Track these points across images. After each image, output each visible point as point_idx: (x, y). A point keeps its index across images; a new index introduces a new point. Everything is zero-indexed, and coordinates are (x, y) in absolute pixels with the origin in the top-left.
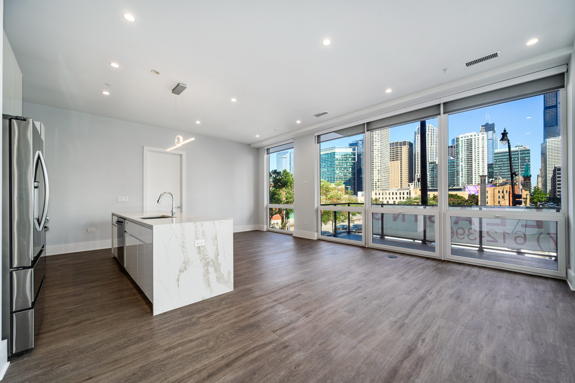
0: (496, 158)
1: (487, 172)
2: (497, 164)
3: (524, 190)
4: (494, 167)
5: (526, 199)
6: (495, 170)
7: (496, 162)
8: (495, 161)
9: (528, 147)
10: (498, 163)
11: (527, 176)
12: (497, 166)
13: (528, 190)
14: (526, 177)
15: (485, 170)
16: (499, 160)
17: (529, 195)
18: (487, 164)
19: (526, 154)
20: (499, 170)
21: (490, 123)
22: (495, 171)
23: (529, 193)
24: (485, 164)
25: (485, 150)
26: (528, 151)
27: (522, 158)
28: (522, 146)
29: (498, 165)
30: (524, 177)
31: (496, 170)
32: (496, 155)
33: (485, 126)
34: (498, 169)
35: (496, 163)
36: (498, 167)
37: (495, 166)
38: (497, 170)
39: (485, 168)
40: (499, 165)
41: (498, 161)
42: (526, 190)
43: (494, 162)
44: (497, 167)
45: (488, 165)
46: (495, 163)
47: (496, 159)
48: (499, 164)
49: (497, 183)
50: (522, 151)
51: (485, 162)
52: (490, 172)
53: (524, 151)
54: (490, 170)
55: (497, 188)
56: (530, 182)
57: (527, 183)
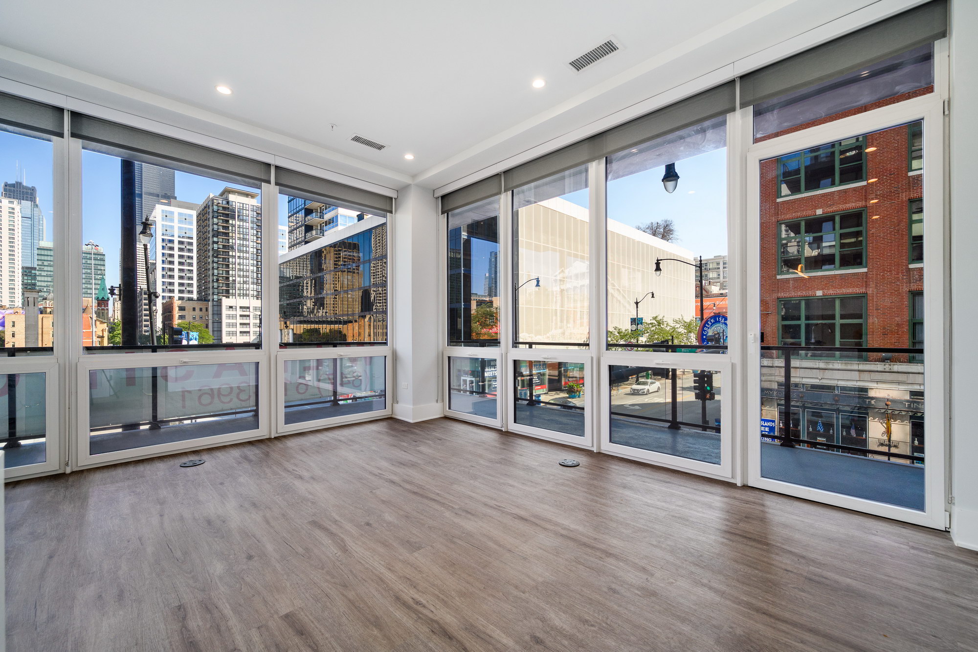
0: (43, 258)
1: (20, 283)
2: (44, 271)
3: (99, 323)
4: (38, 276)
5: (103, 337)
6: (38, 281)
7: (41, 265)
8: (40, 263)
9: (102, 250)
10: (46, 268)
11: (103, 298)
12: (44, 273)
13: (105, 322)
14: (101, 300)
15: (16, 279)
16: (49, 262)
17: (107, 330)
18: (20, 267)
19: (98, 260)
20: (48, 281)
21: (25, 184)
22: (38, 284)
23: (107, 328)
24: (16, 266)
25: (16, 237)
26: (102, 257)
29: (46, 273)
30: (97, 299)
31: (41, 281)
32: (43, 252)
33: (13, 185)
34: (46, 279)
35: (42, 267)
36: (47, 276)
37: (40, 272)
38: (44, 281)
39: (16, 274)
40: (49, 273)
41: (46, 263)
42: (102, 323)
43: (38, 265)
44: (44, 276)
45: (23, 268)
46: (40, 267)
47: (41, 260)
48: (47, 271)
49: (48, 306)
51: (16, 262)
52: (25, 284)
53: (99, 255)
54: (27, 280)
55: (49, 318)
56: (107, 309)
57: (103, 311)
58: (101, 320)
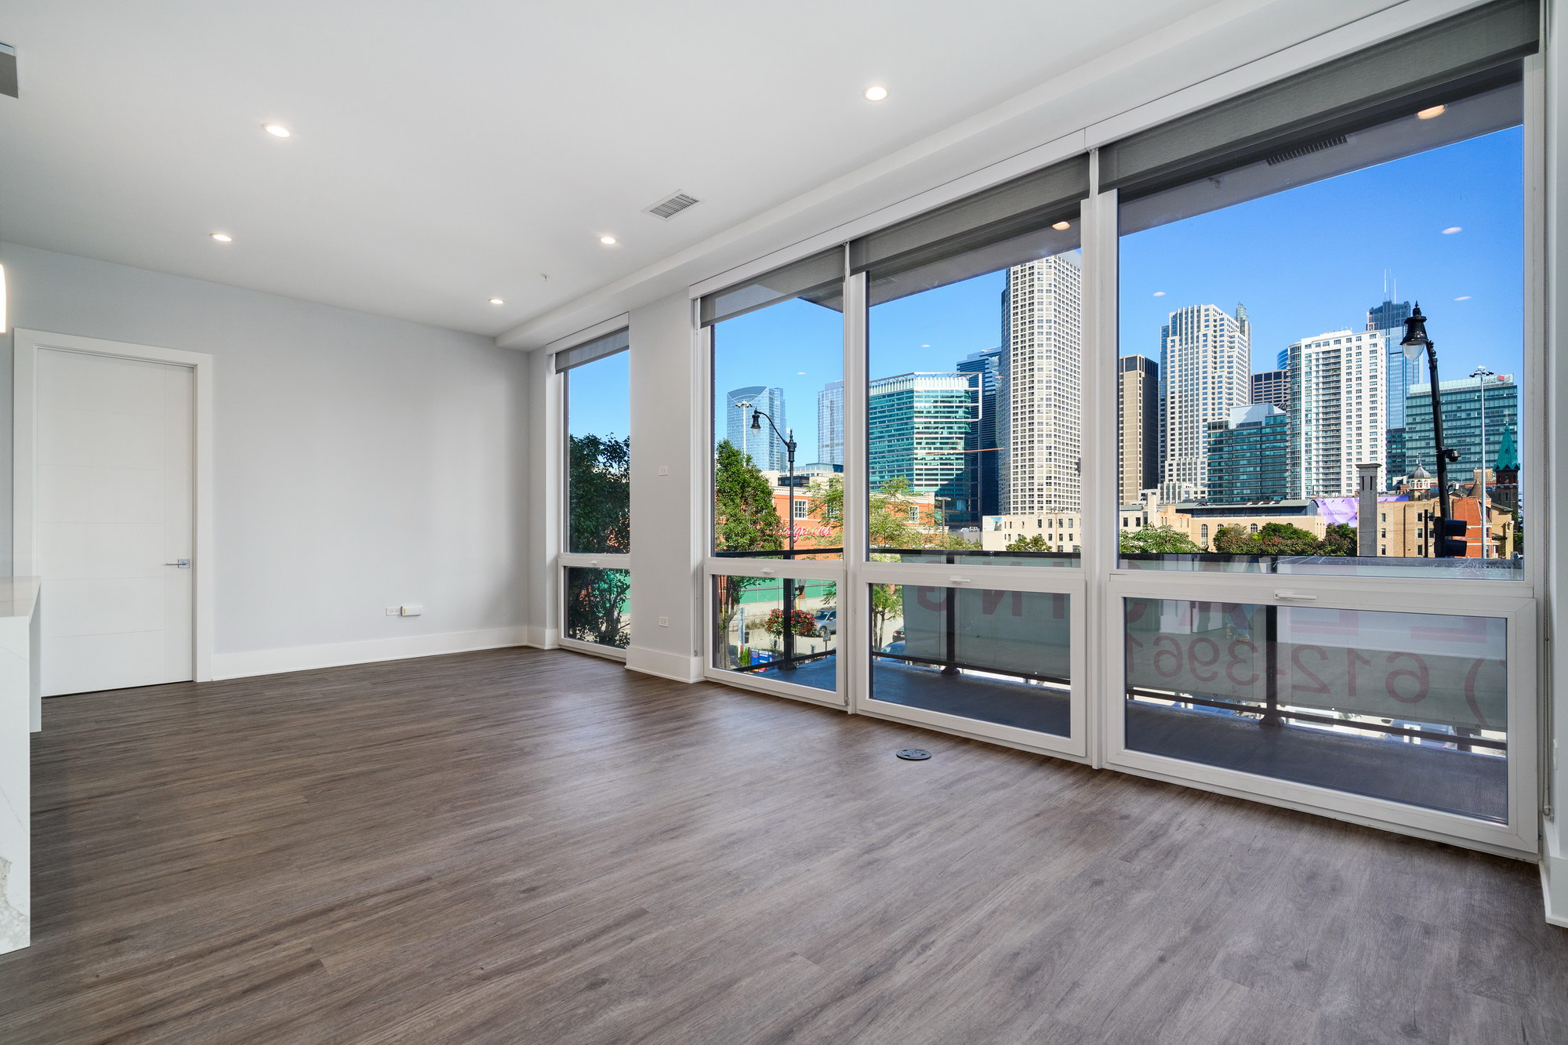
0: (1414, 411)
1: (1385, 454)
2: (1417, 432)
3: (1498, 512)
4: (1408, 440)
5: (1503, 539)
6: (1408, 449)
7: (1411, 424)
8: (1410, 420)
9: (1512, 378)
10: (1418, 428)
11: (1507, 467)
12: (1416, 436)
13: (1509, 512)
14: (1503, 471)
15: (1379, 449)
16: (1423, 417)
17: (1512, 526)
18: (1385, 430)
19: (1504, 398)
20: (1420, 448)
21: (1395, 302)
22: (1409, 453)
23: (1513, 522)
24: (1379, 430)
25: (1378, 386)
26: (1511, 391)
27: (1492, 413)
28: (1492, 373)
29: (1419, 434)
30: (1497, 470)
31: (1412, 449)
32: (1414, 402)
33: (1380, 310)
34: (1419, 444)
35: (1414, 426)
36: (1420, 439)
37: (1410, 435)
38: (1416, 448)
39: (1379, 443)
40: (1423, 434)
41: (1418, 419)
42: (1502, 512)
43: (1407, 424)
44: (1416, 440)
45: (1389, 432)
46: (1410, 426)
47: (1412, 415)
48: (1421, 431)
49: (1415, 488)
50: (1494, 389)
51: (1379, 424)
52: (1394, 456)
53: (1499, 389)
54: (1396, 449)
55: (1413, 506)
56: (1516, 487)
57: (1508, 491)
58: (1501, 507)
